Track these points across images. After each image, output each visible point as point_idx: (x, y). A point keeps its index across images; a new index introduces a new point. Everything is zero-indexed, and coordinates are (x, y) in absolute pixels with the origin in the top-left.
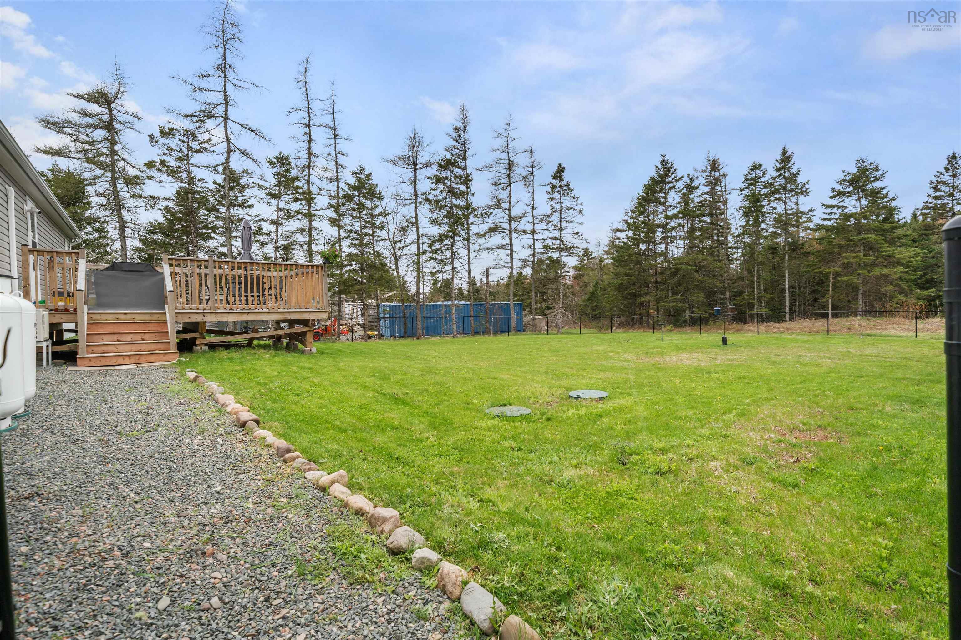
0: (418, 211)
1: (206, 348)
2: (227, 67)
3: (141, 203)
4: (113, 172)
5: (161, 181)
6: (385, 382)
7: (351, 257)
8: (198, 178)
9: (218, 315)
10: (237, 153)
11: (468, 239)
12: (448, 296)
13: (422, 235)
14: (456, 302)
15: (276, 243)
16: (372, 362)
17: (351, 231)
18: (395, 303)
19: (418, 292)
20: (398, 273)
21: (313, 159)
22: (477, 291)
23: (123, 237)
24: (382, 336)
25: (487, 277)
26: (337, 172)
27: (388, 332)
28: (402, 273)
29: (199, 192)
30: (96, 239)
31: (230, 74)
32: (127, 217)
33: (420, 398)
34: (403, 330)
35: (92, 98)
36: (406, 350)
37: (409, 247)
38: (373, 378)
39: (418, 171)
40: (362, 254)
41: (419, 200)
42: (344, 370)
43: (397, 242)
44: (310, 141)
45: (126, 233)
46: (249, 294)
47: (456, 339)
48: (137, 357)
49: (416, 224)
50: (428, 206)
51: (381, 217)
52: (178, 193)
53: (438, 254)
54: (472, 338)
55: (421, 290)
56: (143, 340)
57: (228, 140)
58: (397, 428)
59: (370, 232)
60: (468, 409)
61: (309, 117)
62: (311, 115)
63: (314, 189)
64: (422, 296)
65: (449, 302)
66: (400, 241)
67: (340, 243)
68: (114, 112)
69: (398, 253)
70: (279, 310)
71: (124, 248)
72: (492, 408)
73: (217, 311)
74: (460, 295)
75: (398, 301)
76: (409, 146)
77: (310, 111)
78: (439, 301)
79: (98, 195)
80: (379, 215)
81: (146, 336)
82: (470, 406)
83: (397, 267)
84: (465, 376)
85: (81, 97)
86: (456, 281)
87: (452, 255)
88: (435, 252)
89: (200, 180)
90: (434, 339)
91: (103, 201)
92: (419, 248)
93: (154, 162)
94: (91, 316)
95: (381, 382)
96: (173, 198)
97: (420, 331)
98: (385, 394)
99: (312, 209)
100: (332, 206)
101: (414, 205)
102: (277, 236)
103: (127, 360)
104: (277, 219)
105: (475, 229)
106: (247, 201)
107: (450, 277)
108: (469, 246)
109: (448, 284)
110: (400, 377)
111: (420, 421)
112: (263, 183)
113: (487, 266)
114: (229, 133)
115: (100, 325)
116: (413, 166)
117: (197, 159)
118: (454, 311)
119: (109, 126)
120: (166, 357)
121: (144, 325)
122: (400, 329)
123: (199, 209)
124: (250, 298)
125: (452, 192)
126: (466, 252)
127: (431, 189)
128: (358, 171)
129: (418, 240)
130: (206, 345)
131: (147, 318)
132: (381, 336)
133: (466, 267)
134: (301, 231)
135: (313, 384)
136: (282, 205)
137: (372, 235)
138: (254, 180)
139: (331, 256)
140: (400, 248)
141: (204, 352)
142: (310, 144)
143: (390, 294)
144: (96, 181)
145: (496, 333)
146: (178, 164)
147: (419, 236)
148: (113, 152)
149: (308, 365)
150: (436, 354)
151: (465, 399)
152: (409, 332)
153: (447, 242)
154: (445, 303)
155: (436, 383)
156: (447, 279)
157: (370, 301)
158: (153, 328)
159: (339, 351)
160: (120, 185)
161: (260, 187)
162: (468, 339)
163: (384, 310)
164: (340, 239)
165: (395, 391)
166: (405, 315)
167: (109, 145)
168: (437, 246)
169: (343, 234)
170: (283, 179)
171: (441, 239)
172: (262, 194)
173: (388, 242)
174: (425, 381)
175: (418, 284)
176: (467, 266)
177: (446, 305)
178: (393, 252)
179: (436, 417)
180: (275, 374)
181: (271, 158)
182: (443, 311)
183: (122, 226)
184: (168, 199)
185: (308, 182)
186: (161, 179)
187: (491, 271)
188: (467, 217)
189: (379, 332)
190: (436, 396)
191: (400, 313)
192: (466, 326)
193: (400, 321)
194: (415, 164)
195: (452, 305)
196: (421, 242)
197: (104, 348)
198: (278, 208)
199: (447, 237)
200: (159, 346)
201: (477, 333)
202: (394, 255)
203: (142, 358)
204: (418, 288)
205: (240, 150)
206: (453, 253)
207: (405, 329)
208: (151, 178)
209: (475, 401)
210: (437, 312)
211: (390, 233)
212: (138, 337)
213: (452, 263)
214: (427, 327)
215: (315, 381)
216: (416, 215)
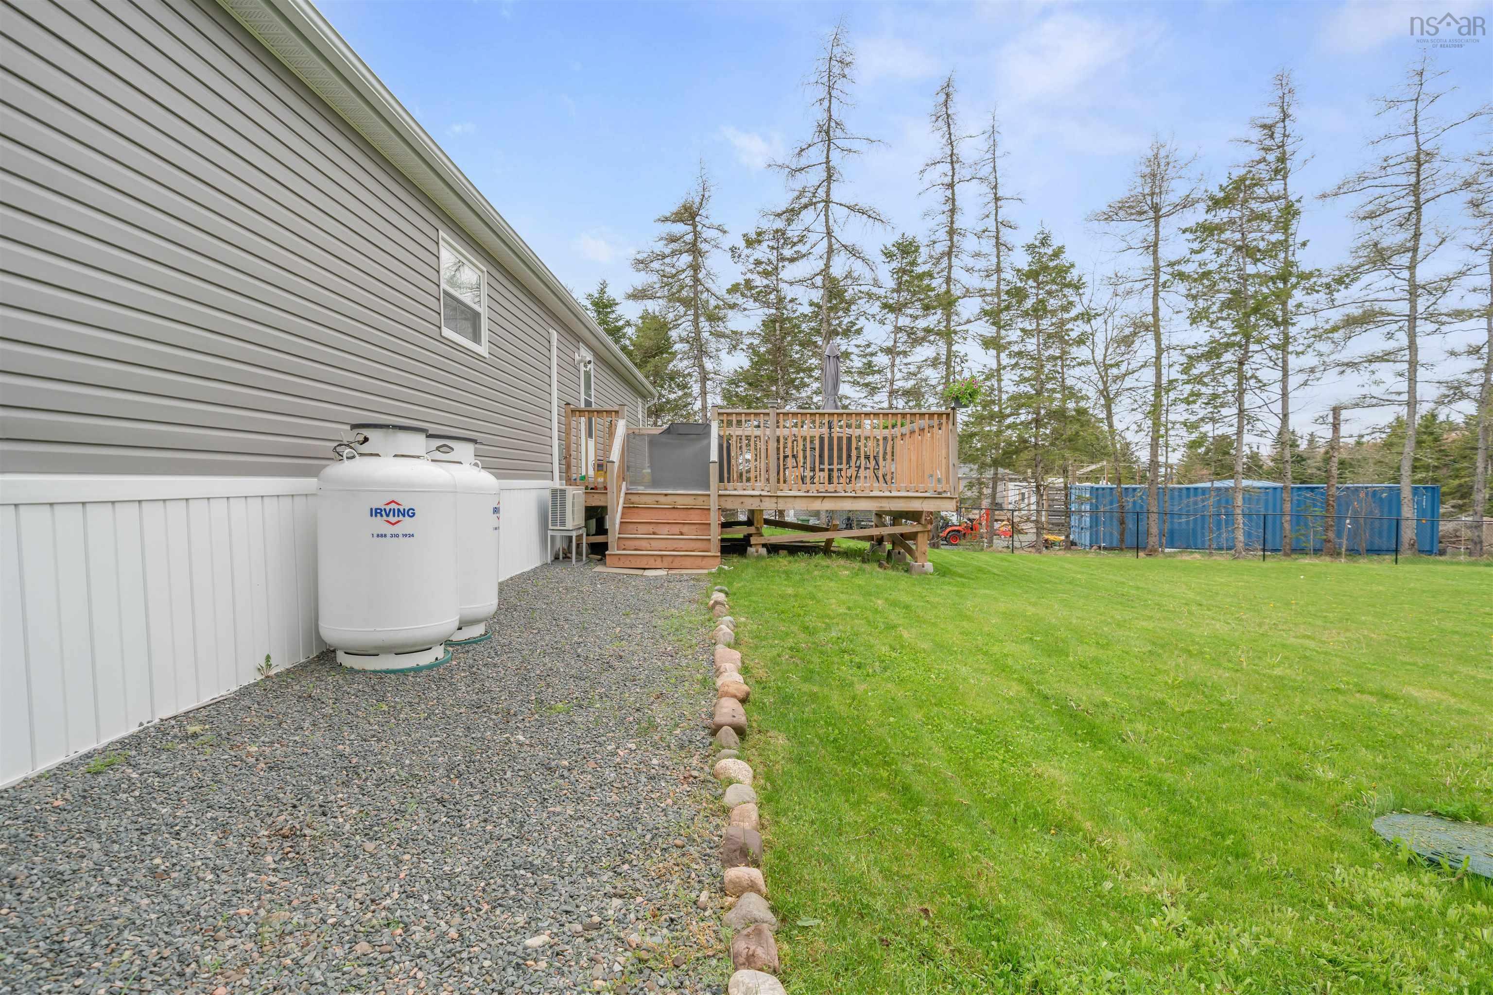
0: (1160, 303)
1: (764, 551)
2: (833, 124)
3: (724, 344)
4: (697, 308)
5: (745, 309)
6: (1054, 660)
7: (1018, 402)
8: (788, 298)
9: (780, 500)
10: (843, 253)
11: (1283, 346)
12: (1225, 469)
13: (1169, 348)
14: (1245, 483)
15: (892, 384)
16: (1034, 605)
17: (1020, 354)
18: (1103, 484)
19: (1154, 464)
20: (1111, 426)
21: (955, 238)
22: (1300, 459)
23: (704, 393)
24: (1073, 543)
25: (1336, 427)
26: (998, 257)
27: (1086, 538)
28: (1118, 426)
29: (789, 319)
30: (680, 398)
31: (836, 133)
32: (709, 365)
33: (1141, 727)
34: (1116, 535)
35: (678, 217)
36: (1119, 579)
37: (1136, 375)
38: (1027, 647)
39: (1162, 220)
40: (1039, 393)
41: (1163, 278)
42: (969, 619)
43: (1111, 366)
44: (953, 211)
45: (708, 387)
46: (835, 467)
47: (1242, 563)
48: (670, 559)
49: (1155, 328)
50: (1182, 287)
51: (1080, 322)
52: (764, 323)
53: (1206, 385)
54: (1286, 563)
55: (1162, 459)
56: (682, 534)
57: (829, 234)
58: (1059, 827)
59: (1057, 353)
60: (1300, 798)
61: (953, 169)
62: (956, 166)
63: (956, 291)
64: (1162, 470)
65: (1230, 483)
66: (1117, 365)
67: (999, 375)
68: (699, 228)
69: (1113, 388)
70: (872, 494)
71: (704, 408)
72: (1396, 817)
73: (779, 493)
74: (1254, 467)
75: (1109, 480)
76: (1143, 176)
77: (955, 159)
78: (1201, 480)
79: (682, 340)
80: (1075, 319)
81: (685, 529)
82: (1307, 788)
83: (1109, 416)
84: (1277, 672)
85: (666, 219)
86: (1247, 438)
87: (1240, 384)
88: (1199, 380)
89: (792, 301)
90: (1186, 557)
91: (686, 347)
92: (1159, 375)
93: (738, 284)
94: (630, 497)
95: (1045, 660)
96: (758, 331)
97: (1153, 540)
98: (1046, 698)
99: (952, 324)
100: (986, 313)
101: (1151, 289)
102: (893, 372)
103: (659, 564)
104: (894, 346)
105: (1303, 324)
106: (855, 324)
107: (1234, 430)
108: (1285, 362)
109: (1223, 445)
110: (1093, 652)
111: (1134, 818)
112: (875, 290)
113: (1333, 404)
114: (831, 222)
115: (636, 510)
116: (1151, 214)
117: (789, 272)
118: (1239, 501)
119: (694, 249)
120: (705, 562)
121: (685, 512)
122: (1111, 534)
123: (791, 344)
124: (835, 474)
125: (1246, 250)
126: (1278, 374)
127: (1193, 252)
128: (1037, 243)
129: (1158, 358)
130: (764, 545)
131: (689, 501)
132: (1071, 545)
133: (1277, 408)
134: (934, 363)
135: (899, 646)
136: (903, 321)
137: (1061, 358)
138: (863, 288)
139: (964, 393)
140: (1116, 379)
141: (759, 557)
142: (952, 217)
143: (1093, 467)
144: (679, 322)
145: (1353, 552)
146: (765, 282)
147: (1160, 351)
148: (696, 280)
149: (905, 598)
150: (1191, 595)
151: (1286, 755)
152: (1130, 540)
153: (1228, 357)
154: (1217, 484)
155: (1192, 685)
156: (1224, 437)
157: (1050, 480)
158: (695, 518)
159: (980, 570)
160: (704, 324)
161: (870, 296)
162: (1272, 563)
163: (1079, 497)
164: (998, 371)
165: (1074, 692)
166: (1122, 507)
167: (692, 273)
168: (1202, 367)
169: (1005, 360)
170: (906, 278)
171: (1214, 352)
172: (875, 308)
173: (1093, 367)
174: (1159, 671)
175: (1154, 446)
176: (1280, 403)
177: (1219, 489)
178: (1101, 387)
179: (1188, 811)
180: (842, 610)
181: (889, 246)
182: (1212, 500)
183: (704, 379)
184: (752, 334)
185: (948, 280)
186: (745, 306)
187: (1344, 414)
188: (1282, 297)
189: (1067, 537)
190: (1189, 726)
191: (1111, 503)
192: (1269, 536)
193: (1111, 518)
194: (1156, 208)
195: (1234, 489)
196: (1164, 361)
197: (637, 543)
198: (896, 327)
199: (1228, 346)
200: (699, 545)
201: (1299, 550)
202: (1104, 393)
203: (677, 560)
204: (1154, 454)
205: (845, 247)
206: (1242, 378)
207: (1122, 534)
208: (733, 306)
209: (1321, 772)
210: (1196, 503)
211: (1097, 351)
212: (676, 529)
213: (1240, 400)
214: (1172, 532)
215: (906, 635)
216: (1156, 309)
